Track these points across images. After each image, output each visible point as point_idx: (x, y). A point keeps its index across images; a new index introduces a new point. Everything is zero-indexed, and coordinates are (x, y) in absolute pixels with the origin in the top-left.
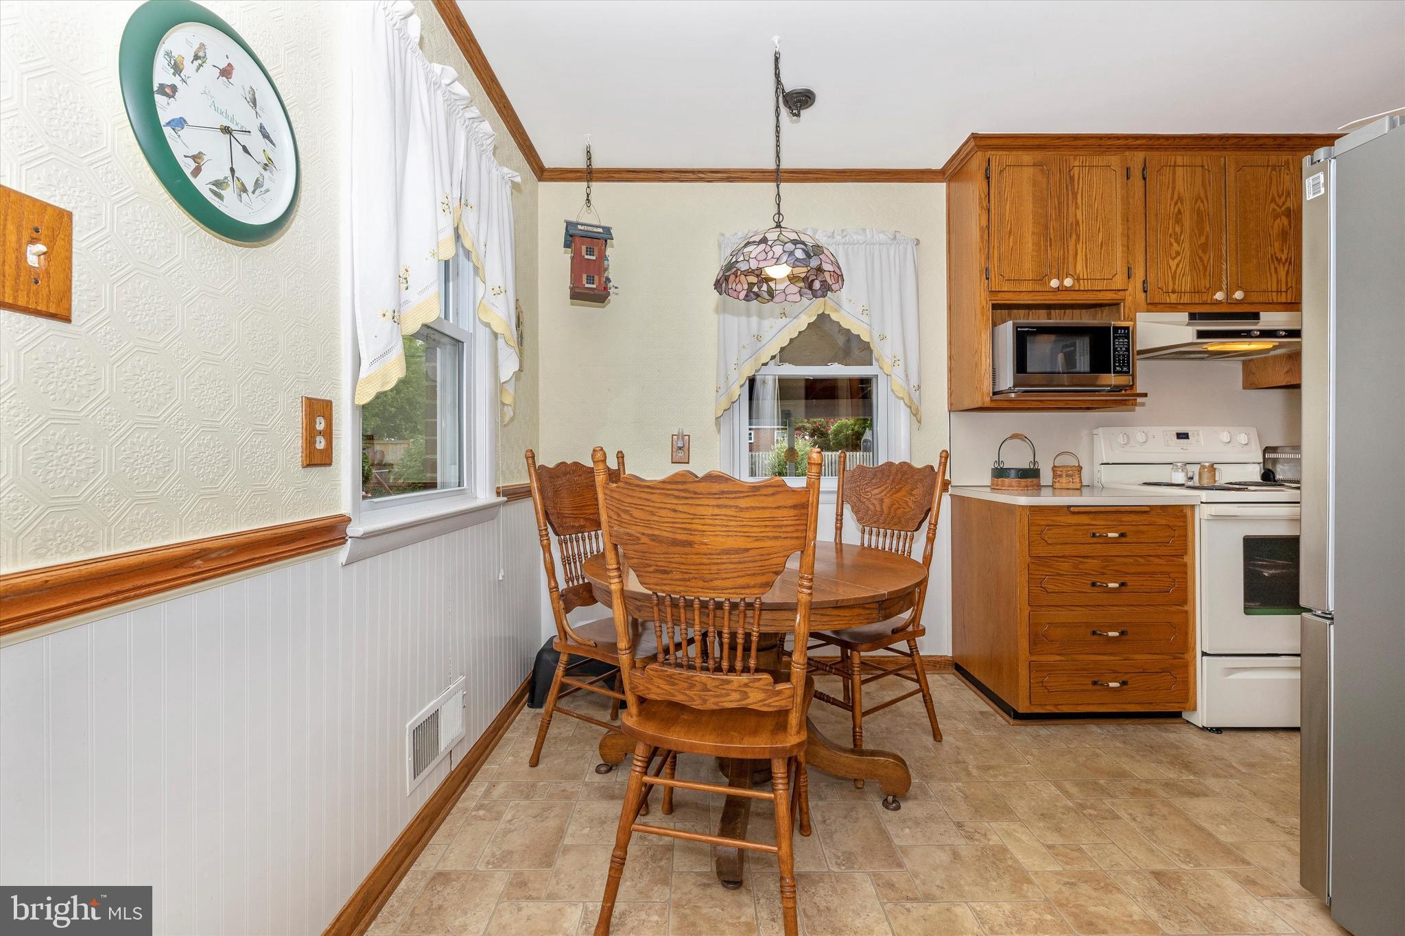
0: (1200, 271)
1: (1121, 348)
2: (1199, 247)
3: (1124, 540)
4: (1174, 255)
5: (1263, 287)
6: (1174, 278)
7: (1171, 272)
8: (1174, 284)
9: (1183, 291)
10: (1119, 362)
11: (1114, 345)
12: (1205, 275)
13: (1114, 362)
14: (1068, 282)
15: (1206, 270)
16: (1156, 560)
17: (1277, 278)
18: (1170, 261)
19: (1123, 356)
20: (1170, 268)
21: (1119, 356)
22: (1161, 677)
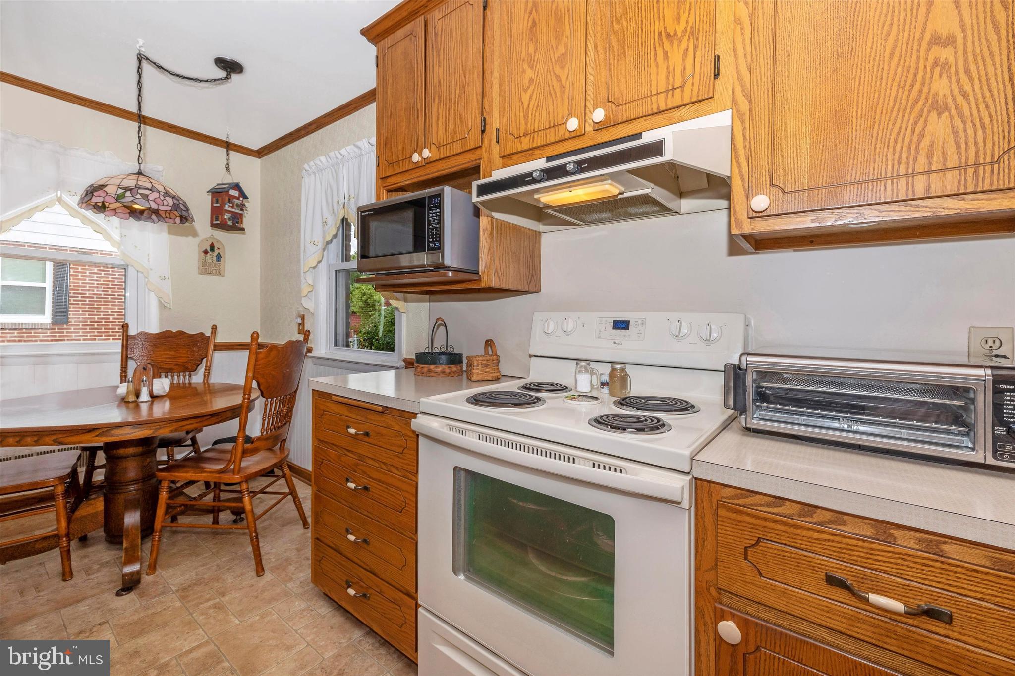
0: (556, 97)
1: (434, 221)
2: (556, 62)
3: (367, 439)
4: (526, 84)
5: (644, 90)
6: (526, 117)
7: (523, 108)
8: (526, 124)
9: (536, 130)
10: (432, 238)
11: (428, 218)
12: (563, 99)
13: (429, 238)
14: (426, 153)
15: (563, 93)
16: (395, 471)
17: (668, 67)
18: (523, 94)
19: (436, 229)
20: (522, 103)
21: (433, 230)
22: (393, 608)
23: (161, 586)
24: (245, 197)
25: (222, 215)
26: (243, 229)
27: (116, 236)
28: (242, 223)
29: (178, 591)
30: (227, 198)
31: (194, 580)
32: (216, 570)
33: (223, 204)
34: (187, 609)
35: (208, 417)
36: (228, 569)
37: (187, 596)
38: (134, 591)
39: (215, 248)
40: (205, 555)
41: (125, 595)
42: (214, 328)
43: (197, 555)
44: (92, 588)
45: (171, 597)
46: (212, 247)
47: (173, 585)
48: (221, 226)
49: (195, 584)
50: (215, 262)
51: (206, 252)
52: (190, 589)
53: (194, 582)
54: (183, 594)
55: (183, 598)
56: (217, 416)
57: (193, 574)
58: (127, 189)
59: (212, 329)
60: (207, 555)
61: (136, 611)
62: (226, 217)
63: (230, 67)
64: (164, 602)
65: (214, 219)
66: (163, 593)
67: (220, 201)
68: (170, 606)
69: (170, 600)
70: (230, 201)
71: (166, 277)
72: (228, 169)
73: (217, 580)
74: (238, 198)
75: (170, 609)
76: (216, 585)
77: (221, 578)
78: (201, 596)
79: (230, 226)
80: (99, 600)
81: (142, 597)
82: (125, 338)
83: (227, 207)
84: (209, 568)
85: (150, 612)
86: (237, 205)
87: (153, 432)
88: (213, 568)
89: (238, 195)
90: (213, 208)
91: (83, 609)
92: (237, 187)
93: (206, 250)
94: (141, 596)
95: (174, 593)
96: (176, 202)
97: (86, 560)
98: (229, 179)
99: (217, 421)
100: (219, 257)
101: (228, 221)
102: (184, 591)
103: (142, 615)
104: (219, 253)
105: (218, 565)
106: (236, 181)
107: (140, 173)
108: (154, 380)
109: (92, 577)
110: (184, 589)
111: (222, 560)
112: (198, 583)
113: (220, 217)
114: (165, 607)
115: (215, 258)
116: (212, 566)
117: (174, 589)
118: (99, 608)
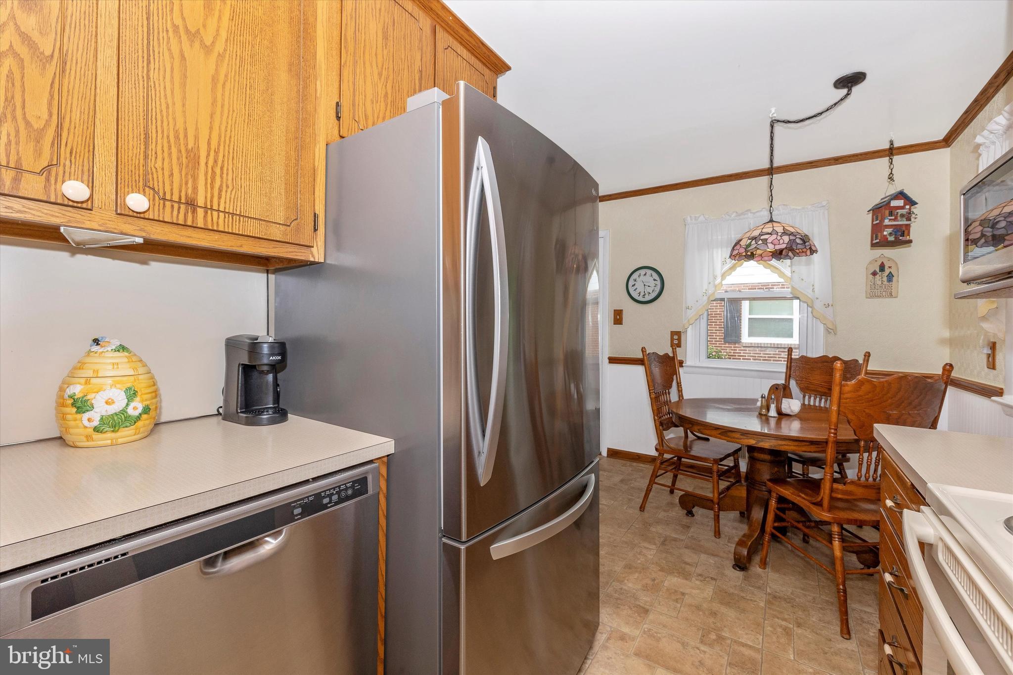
23: (762, 582)
24: (913, 203)
25: (882, 231)
26: (910, 241)
27: (788, 272)
28: (909, 234)
29: (770, 594)
30: (887, 212)
31: (788, 596)
32: (810, 602)
33: (882, 220)
34: (765, 613)
35: (808, 444)
36: (821, 608)
37: (772, 604)
38: (744, 572)
39: (886, 267)
40: (810, 582)
41: (738, 570)
42: (867, 355)
43: (805, 578)
44: (724, 552)
45: (762, 595)
46: (882, 268)
47: (770, 587)
48: (884, 243)
49: (785, 600)
50: (886, 283)
51: (874, 274)
52: (779, 600)
53: (786, 597)
54: (771, 600)
55: (768, 602)
56: (818, 444)
57: (790, 590)
58: (754, 238)
59: (865, 356)
60: (813, 583)
61: (735, 586)
62: (885, 233)
63: (850, 81)
64: (755, 595)
65: (874, 238)
66: (759, 588)
67: (879, 218)
68: (756, 601)
69: (760, 596)
70: (891, 214)
71: (830, 304)
72: (891, 178)
73: (804, 610)
74: (902, 208)
75: (755, 603)
76: (800, 613)
77: (809, 611)
78: (781, 612)
79: (892, 242)
80: (722, 562)
81: (745, 580)
82: (789, 360)
83: (887, 222)
84: (805, 595)
85: (742, 594)
86: (902, 216)
87: (756, 443)
88: (809, 597)
89: (902, 204)
90: (873, 226)
91: (711, 561)
92: (901, 195)
93: (875, 271)
94: (746, 578)
95: (765, 594)
96: (792, 238)
97: (734, 531)
98: (892, 190)
99: (818, 449)
100: (890, 277)
101: (888, 237)
102: (774, 598)
103: (736, 592)
104: (890, 272)
105: (814, 598)
106: (899, 190)
107: (771, 221)
108: (783, 399)
109: (729, 544)
110: (775, 597)
111: (822, 597)
112: (788, 600)
113: (879, 235)
114: (753, 599)
115: (885, 279)
116: (809, 595)
117: (768, 590)
118: (718, 568)
